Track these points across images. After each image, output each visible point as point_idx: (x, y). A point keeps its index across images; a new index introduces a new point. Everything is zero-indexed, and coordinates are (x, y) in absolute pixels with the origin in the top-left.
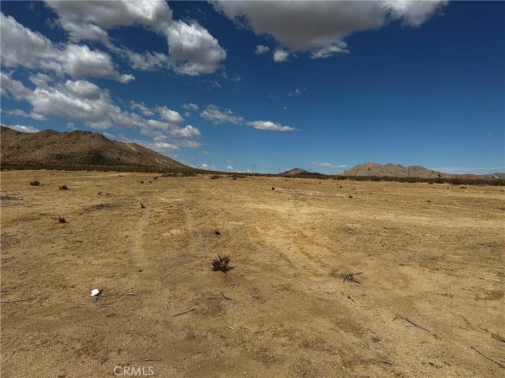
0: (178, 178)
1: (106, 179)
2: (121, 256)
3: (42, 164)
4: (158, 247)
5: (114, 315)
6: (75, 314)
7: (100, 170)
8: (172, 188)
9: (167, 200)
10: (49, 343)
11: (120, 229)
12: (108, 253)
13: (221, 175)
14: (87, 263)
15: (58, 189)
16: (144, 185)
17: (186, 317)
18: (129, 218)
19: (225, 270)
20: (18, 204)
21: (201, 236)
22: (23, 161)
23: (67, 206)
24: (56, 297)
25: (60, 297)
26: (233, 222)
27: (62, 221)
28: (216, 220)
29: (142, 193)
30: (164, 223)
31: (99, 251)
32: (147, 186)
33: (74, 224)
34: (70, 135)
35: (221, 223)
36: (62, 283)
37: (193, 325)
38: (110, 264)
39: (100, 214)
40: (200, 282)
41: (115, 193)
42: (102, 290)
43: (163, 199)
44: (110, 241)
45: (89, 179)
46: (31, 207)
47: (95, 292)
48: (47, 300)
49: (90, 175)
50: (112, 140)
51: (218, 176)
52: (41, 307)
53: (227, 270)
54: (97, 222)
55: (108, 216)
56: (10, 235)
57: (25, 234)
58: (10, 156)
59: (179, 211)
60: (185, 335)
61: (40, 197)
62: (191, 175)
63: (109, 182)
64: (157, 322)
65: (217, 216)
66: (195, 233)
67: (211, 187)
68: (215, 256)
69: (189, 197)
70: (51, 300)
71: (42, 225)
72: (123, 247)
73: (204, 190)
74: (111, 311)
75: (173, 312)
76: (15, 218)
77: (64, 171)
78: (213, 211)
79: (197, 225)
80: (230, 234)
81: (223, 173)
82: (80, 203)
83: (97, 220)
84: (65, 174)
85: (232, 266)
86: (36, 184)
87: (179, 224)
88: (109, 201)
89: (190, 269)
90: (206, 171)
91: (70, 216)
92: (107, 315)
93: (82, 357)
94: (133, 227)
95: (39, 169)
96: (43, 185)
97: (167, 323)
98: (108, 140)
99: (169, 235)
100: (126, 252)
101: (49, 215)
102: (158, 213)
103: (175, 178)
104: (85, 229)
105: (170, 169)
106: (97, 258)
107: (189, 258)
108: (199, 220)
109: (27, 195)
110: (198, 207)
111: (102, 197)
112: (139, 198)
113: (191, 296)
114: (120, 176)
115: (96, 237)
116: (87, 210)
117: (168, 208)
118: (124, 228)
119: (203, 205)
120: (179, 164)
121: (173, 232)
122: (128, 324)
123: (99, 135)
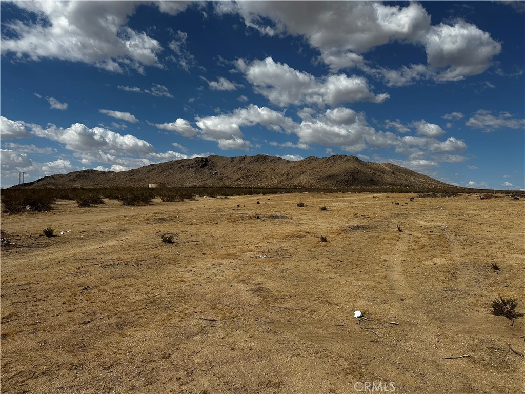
0: (438, 198)
1: (360, 200)
2: (381, 280)
3: (305, 188)
4: (420, 276)
5: (377, 341)
6: (341, 332)
7: (354, 191)
8: (431, 210)
9: (427, 224)
10: (320, 354)
11: (377, 252)
12: (367, 276)
13: (494, 195)
14: (348, 283)
15: (319, 210)
16: (399, 206)
17: (460, 363)
18: (386, 241)
19: (510, 315)
20: (289, 222)
21: (473, 269)
22: (291, 186)
23: (327, 225)
24: (323, 312)
25: (327, 312)
26: (518, 256)
27: (324, 240)
28: (492, 250)
29: (398, 215)
30: (425, 249)
31: (359, 272)
32: (402, 207)
33: (334, 243)
34: (328, 160)
35: (499, 254)
36: (327, 299)
37: (469, 375)
38: (370, 287)
39: (357, 235)
40: (476, 325)
41: (370, 215)
42: (365, 313)
43: (421, 222)
44: (368, 263)
45: (345, 201)
46: (298, 225)
47: (358, 314)
48: (316, 313)
49: (345, 197)
50: (366, 161)
51: (491, 196)
52: (312, 319)
53: (514, 317)
54: (355, 243)
55: (365, 238)
56: (285, 249)
57: (296, 249)
58: (282, 181)
59: (442, 237)
60: (460, 384)
61: (305, 217)
62: (454, 195)
63: (363, 204)
64: (425, 360)
65: (494, 246)
66: (465, 265)
67: (481, 209)
68: (494, 296)
69: (454, 221)
70: (319, 314)
71: (309, 242)
72: (382, 271)
73: (471, 212)
74: (374, 337)
75: (443, 353)
76: (288, 235)
77: (322, 193)
78: (487, 239)
79: (466, 255)
80: (515, 271)
81: (498, 192)
82: (338, 224)
83: (354, 240)
84: (323, 195)
85: (521, 312)
86: (301, 205)
87: (443, 252)
88: (364, 222)
89: (461, 307)
90: (473, 189)
91: (330, 235)
92: (370, 339)
93: (350, 376)
94: (391, 251)
95: (303, 192)
96: (306, 206)
97: (437, 365)
98: (362, 161)
99: (432, 264)
100: (386, 277)
101: (313, 233)
102: (418, 237)
103: (434, 198)
104: (344, 249)
105: (427, 188)
106: (358, 280)
107: (458, 293)
108: (468, 250)
109: (295, 215)
110: (466, 233)
111: (357, 218)
112: (395, 221)
113: (465, 340)
114: (374, 197)
115: (354, 258)
116: (345, 231)
117: (429, 232)
118: (382, 252)
119: (472, 230)
120: (439, 182)
121: (436, 260)
122: (393, 354)
123: (353, 157)
